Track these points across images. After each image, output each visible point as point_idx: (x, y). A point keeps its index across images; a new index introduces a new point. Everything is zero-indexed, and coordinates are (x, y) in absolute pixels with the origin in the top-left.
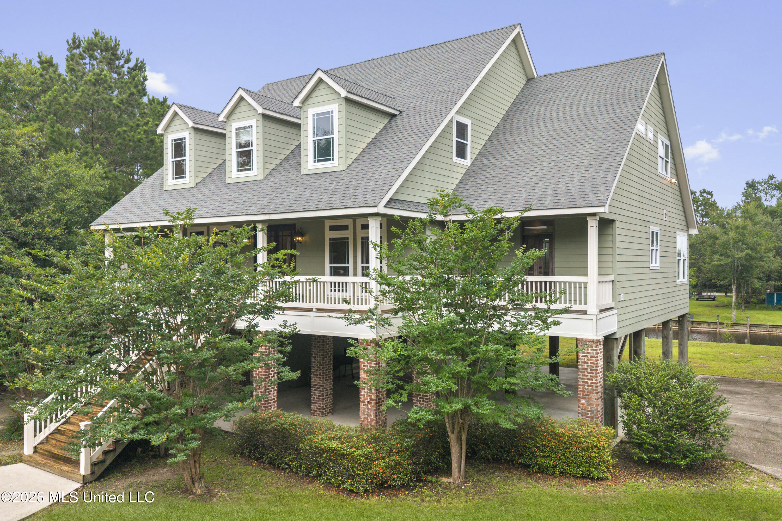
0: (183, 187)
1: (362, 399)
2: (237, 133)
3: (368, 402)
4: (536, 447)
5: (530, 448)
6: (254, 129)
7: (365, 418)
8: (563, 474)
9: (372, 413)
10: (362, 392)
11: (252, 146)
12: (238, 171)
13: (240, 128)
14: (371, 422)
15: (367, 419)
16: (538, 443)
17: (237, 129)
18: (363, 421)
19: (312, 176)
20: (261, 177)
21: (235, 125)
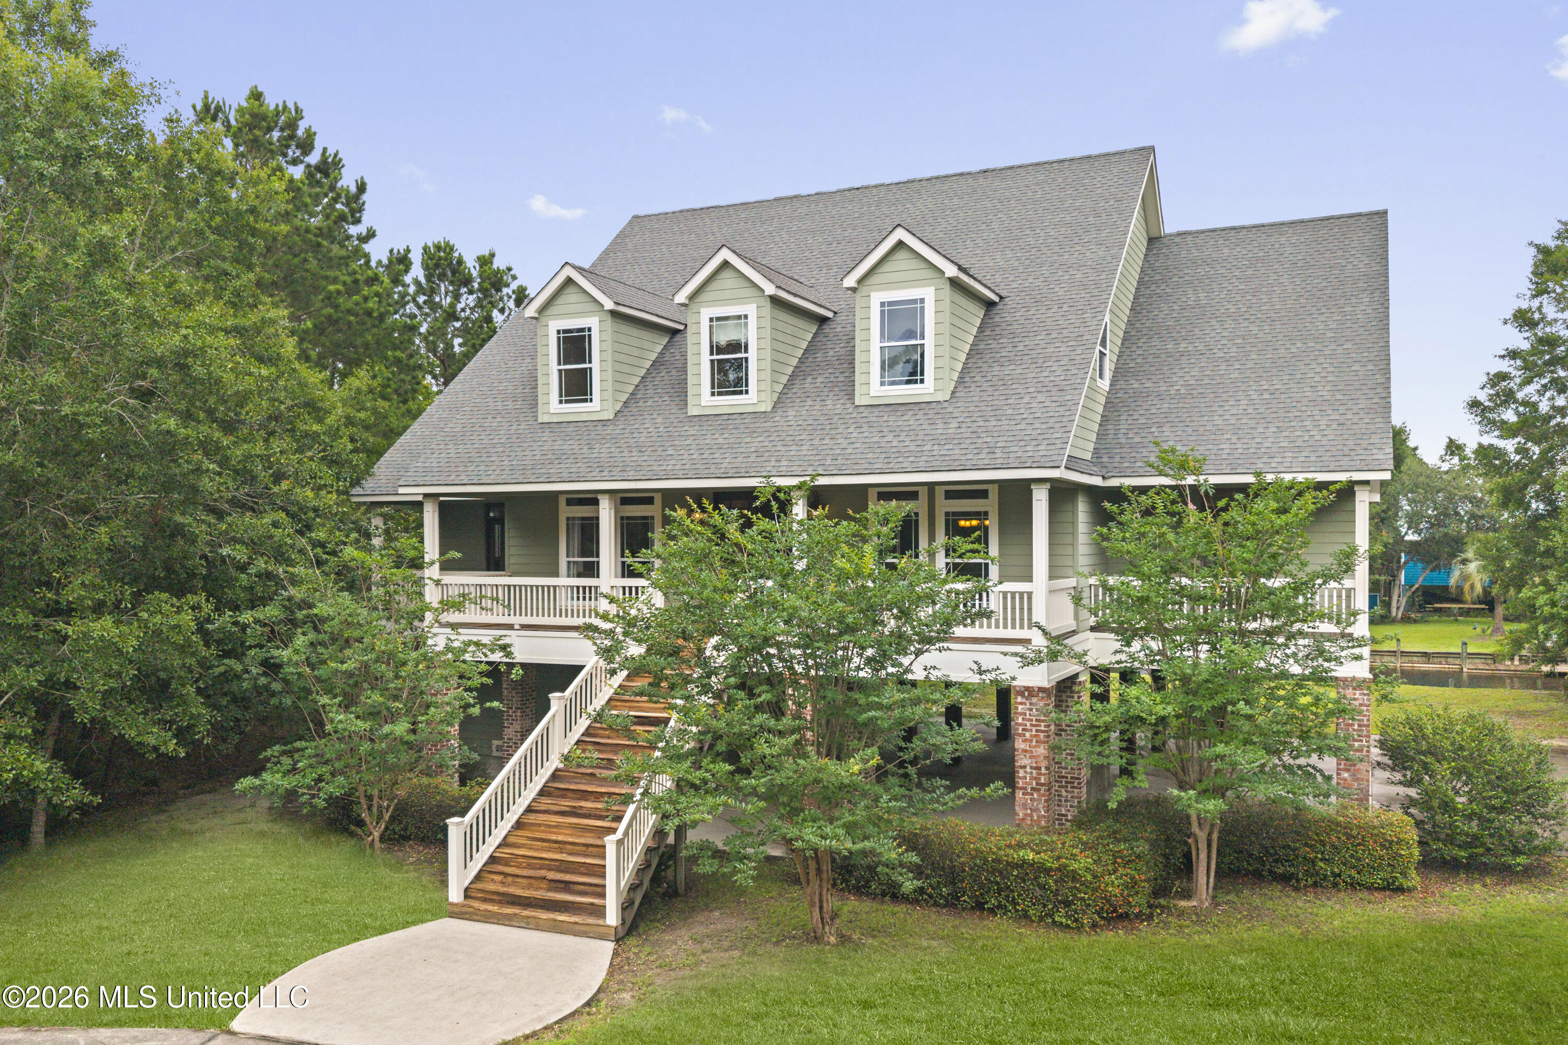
0: (585, 417)
1: (1021, 785)
2: (711, 327)
3: (1033, 789)
4: (1306, 845)
5: (1295, 849)
6: (752, 322)
7: (1026, 815)
8: (1354, 886)
9: (1041, 806)
10: (1021, 773)
11: (746, 351)
12: (713, 394)
13: (718, 319)
14: (1039, 821)
15: (1031, 816)
16: (1310, 839)
17: (711, 320)
18: (1023, 819)
19: (881, 408)
20: (767, 407)
21: (707, 313)
